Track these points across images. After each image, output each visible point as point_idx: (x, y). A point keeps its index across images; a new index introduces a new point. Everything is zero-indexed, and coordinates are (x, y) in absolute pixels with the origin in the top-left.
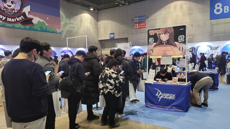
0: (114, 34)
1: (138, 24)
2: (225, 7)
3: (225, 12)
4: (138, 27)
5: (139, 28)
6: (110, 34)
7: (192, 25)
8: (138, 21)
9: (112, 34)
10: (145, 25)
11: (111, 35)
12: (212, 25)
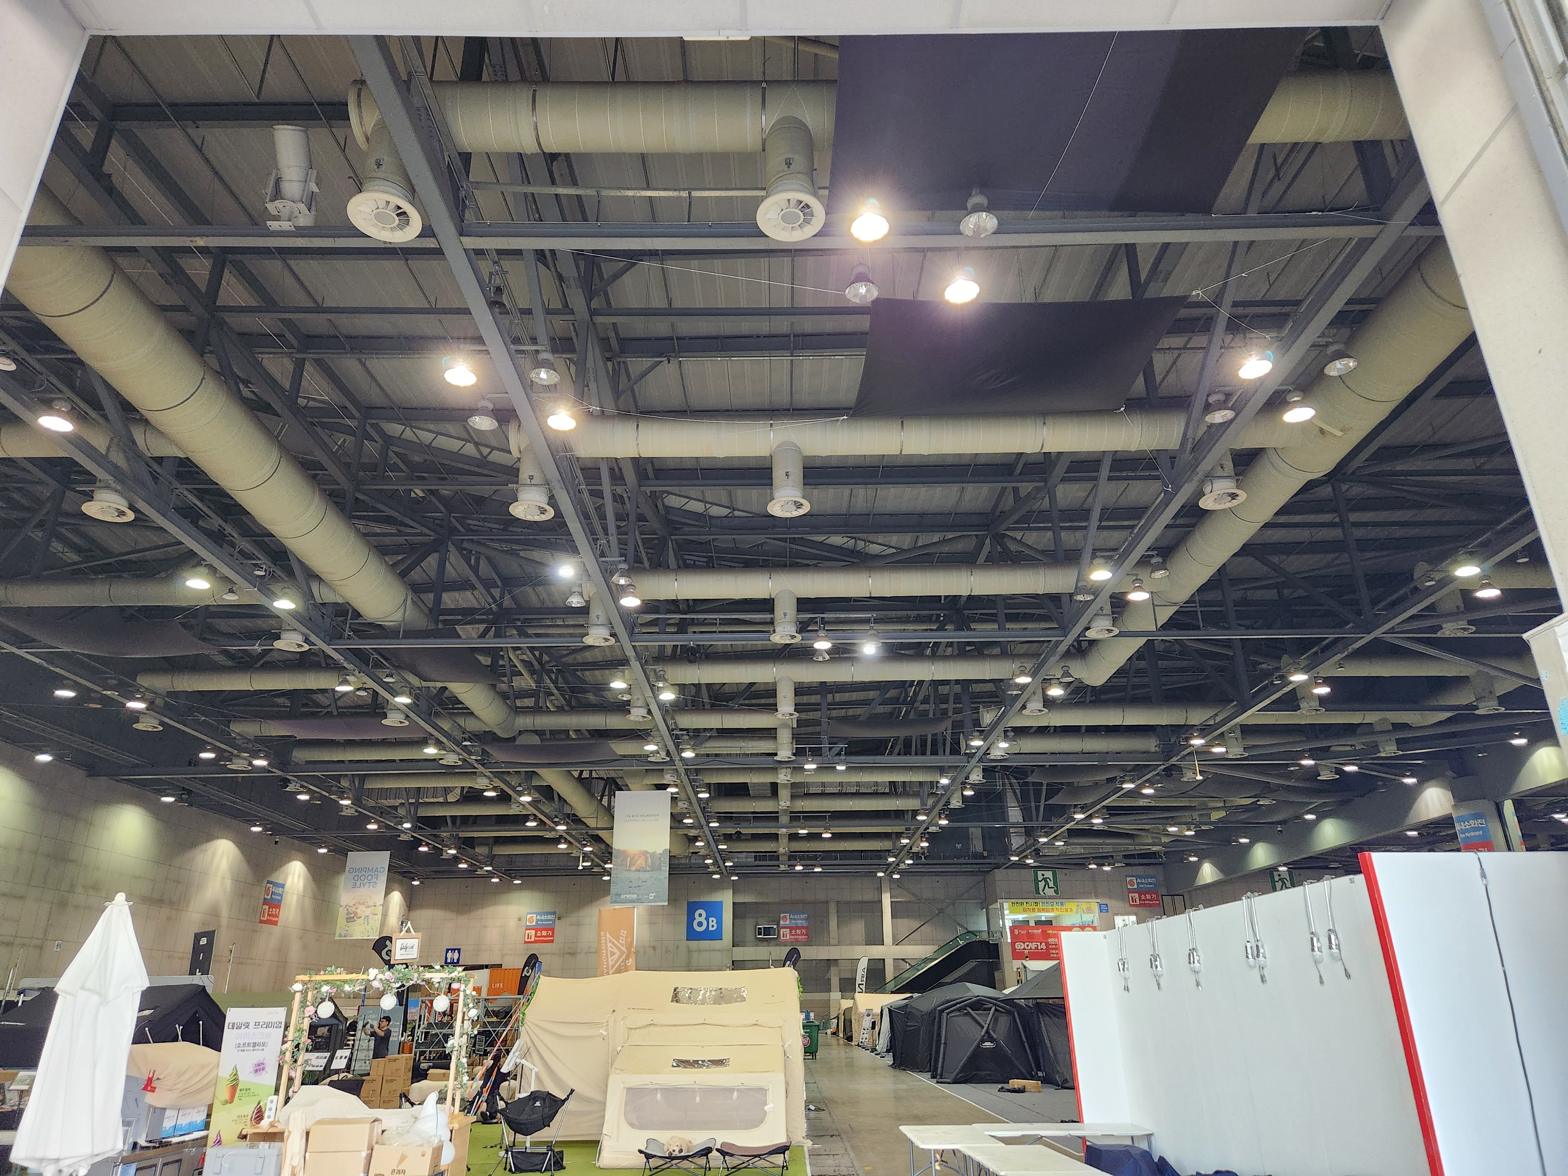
0: (459, 950)
1: (533, 932)
2: (711, 919)
3: (711, 929)
4: (533, 940)
5: (535, 942)
6: (447, 950)
7: (654, 948)
8: (534, 923)
9: (453, 950)
10: (553, 936)
11: (450, 954)
12: (690, 951)
